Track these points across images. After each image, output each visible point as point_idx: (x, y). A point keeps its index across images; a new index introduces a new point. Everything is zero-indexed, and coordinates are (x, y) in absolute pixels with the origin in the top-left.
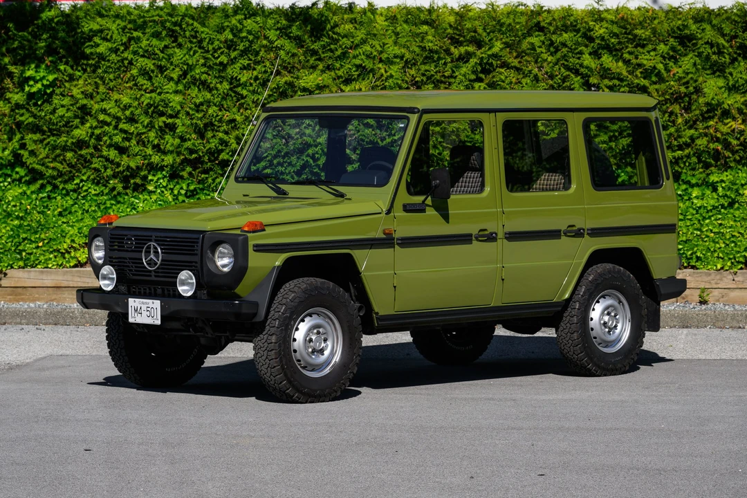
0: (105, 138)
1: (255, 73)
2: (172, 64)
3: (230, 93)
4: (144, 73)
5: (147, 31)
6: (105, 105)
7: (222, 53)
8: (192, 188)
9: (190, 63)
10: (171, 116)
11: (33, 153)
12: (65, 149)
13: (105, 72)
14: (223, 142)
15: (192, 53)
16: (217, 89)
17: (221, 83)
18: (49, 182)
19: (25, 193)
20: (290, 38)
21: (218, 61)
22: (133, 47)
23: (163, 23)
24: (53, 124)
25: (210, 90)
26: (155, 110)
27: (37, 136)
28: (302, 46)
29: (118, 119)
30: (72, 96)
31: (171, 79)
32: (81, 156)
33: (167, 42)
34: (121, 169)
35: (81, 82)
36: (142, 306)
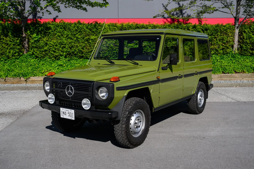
0: (51, 49)
1: (81, 36)
2: (64, 34)
3: (76, 40)
4: (59, 36)
5: (59, 27)
6: (51, 43)
7: (75, 32)
8: (69, 59)
9: (68, 34)
10: (64, 45)
11: (36, 52)
12: (43, 51)
13: (50, 36)
14: (75, 50)
15: (68, 32)
16: (74, 39)
17: (74, 38)
18: (40, 58)
19: (35, 60)
20: (88, 29)
21: (74, 34)
22: (56, 30)
23: (62, 26)
24: (40, 46)
25: (72, 39)
26: (61, 44)
27: (37, 49)
28: (91, 31)
29: (53, 45)
30: (44, 41)
31: (64, 37)
32: (46, 53)
33: (63, 30)
34: (54, 55)
35: (45, 38)
36: (66, 111)
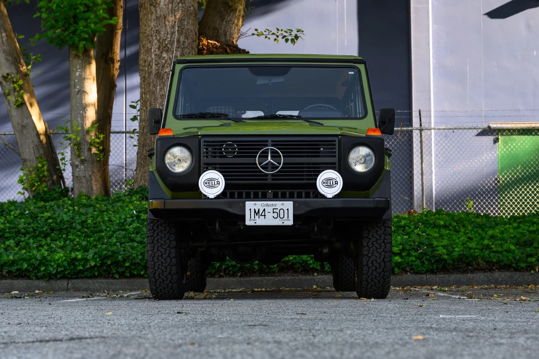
36: (266, 208)
